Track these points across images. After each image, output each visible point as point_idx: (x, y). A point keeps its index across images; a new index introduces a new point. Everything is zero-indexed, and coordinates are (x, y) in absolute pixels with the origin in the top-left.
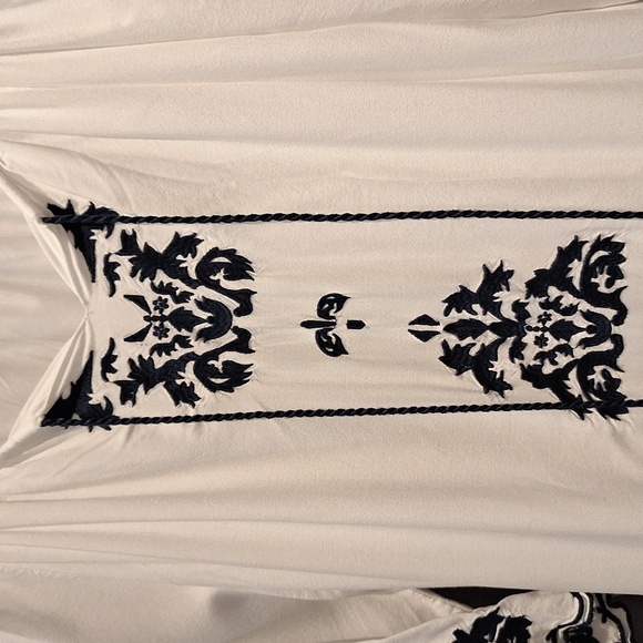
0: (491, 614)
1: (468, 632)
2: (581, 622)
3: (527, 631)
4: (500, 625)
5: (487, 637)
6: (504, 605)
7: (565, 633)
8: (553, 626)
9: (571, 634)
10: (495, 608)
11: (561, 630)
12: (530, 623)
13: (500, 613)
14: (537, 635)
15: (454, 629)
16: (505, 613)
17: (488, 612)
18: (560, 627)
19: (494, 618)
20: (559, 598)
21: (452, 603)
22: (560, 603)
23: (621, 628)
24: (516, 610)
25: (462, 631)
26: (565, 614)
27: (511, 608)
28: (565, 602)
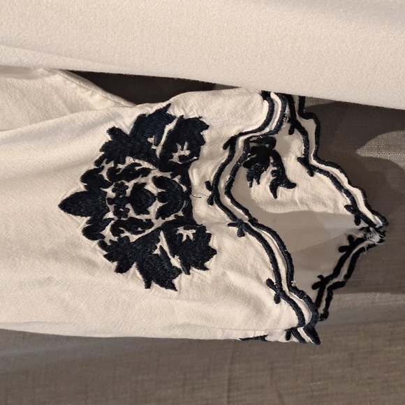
0: (158, 112)
1: (128, 132)
2: (267, 130)
3: (202, 137)
4: (170, 127)
5: (151, 140)
6: (177, 103)
7: (247, 142)
8: (233, 133)
9: (252, 145)
10: (164, 104)
11: (242, 139)
12: (206, 127)
13: (170, 112)
14: (213, 142)
15: (110, 126)
16: (176, 112)
17: (154, 110)
18: (241, 134)
19: (163, 117)
20: (246, 99)
21: (116, 99)
22: (246, 105)
23: (307, 142)
24: (192, 110)
25: (119, 130)
26: (250, 119)
27: (185, 106)
28: (252, 104)
